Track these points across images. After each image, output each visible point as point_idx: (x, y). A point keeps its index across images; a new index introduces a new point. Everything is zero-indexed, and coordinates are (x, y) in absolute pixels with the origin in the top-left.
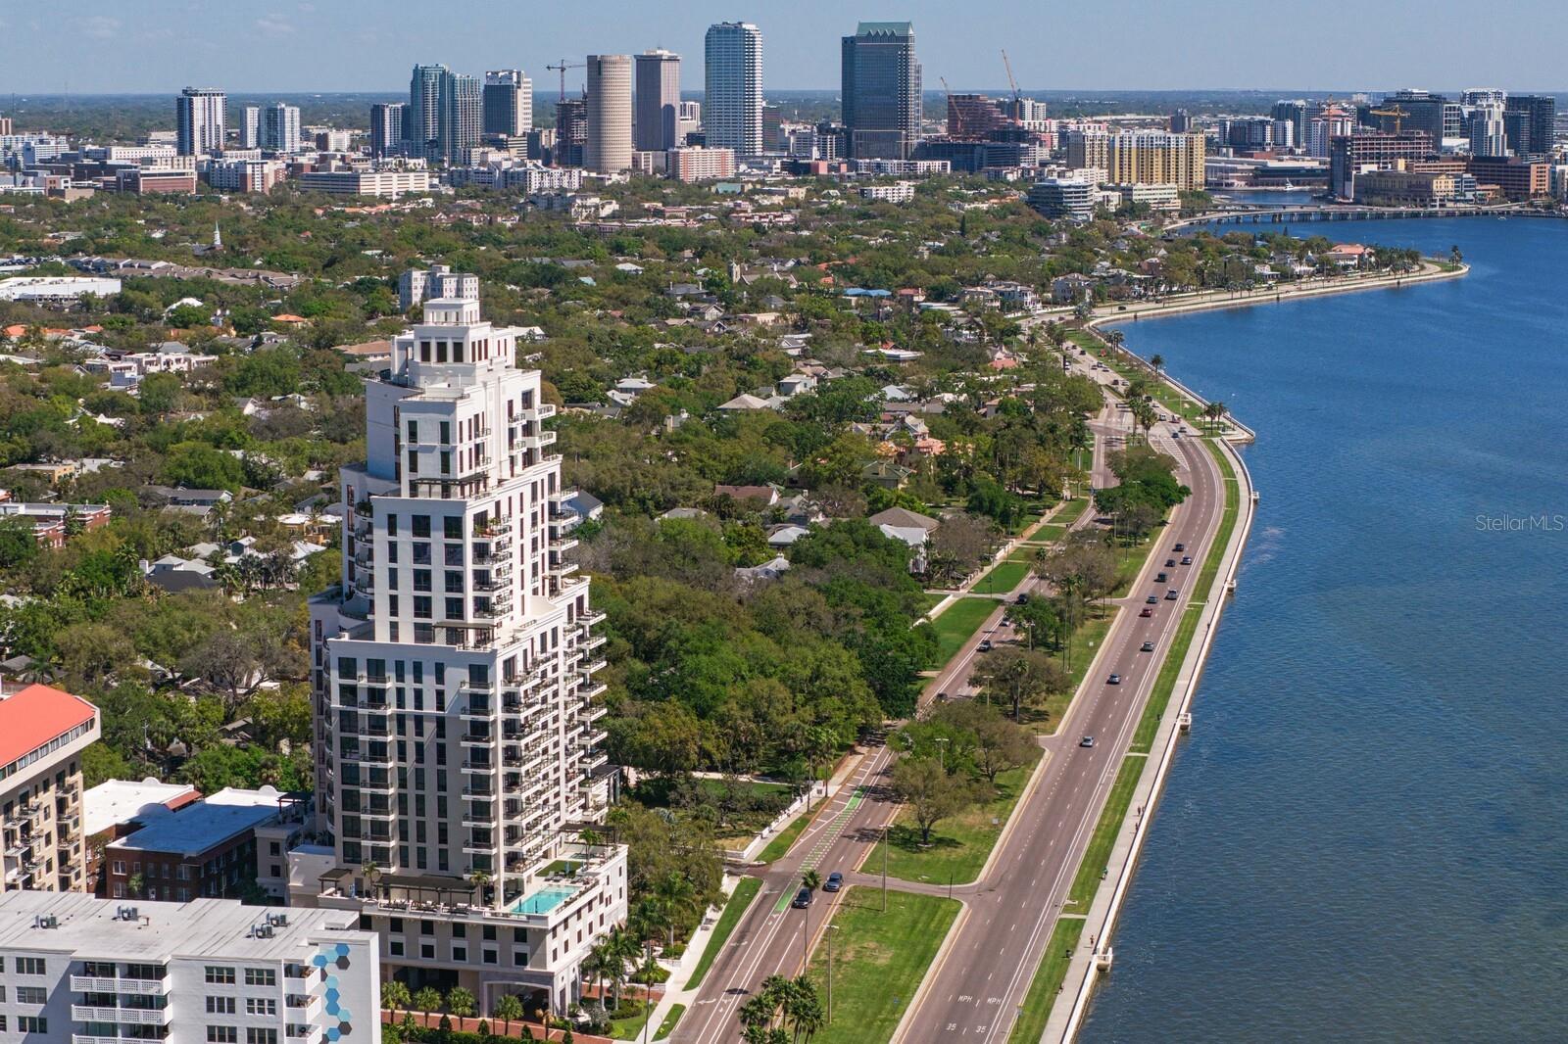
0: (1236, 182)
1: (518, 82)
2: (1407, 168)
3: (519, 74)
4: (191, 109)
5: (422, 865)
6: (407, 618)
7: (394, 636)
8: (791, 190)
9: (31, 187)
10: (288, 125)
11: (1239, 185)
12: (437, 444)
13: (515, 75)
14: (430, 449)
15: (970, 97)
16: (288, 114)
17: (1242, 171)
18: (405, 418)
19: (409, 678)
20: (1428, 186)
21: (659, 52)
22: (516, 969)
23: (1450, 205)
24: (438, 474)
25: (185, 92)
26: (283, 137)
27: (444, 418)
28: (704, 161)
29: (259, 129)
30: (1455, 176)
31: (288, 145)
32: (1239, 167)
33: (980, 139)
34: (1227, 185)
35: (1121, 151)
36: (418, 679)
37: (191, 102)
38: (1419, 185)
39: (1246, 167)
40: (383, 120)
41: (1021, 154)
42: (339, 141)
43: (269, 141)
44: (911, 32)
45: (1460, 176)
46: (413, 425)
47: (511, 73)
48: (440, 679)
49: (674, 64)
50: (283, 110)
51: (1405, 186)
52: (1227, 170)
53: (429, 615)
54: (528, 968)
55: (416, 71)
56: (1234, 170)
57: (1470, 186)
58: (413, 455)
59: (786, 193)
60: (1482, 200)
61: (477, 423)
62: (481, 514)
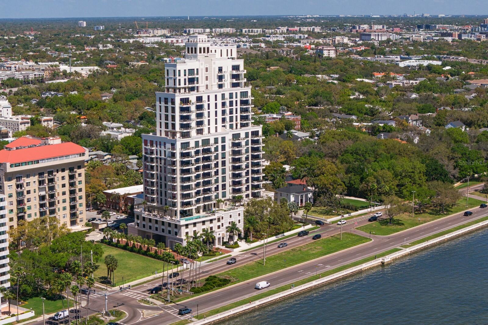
5: (161, 204)
6: (163, 129)
7: (161, 135)
9: (473, 38)
12: (173, 76)
14: (171, 78)
18: (166, 68)
19: (163, 147)
22: (175, 236)
24: (173, 86)
27: (174, 69)
36: (160, 147)
46: (168, 70)
48: (165, 147)
53: (168, 128)
54: (178, 237)
58: (168, 79)
61: (191, 71)
62: (185, 98)
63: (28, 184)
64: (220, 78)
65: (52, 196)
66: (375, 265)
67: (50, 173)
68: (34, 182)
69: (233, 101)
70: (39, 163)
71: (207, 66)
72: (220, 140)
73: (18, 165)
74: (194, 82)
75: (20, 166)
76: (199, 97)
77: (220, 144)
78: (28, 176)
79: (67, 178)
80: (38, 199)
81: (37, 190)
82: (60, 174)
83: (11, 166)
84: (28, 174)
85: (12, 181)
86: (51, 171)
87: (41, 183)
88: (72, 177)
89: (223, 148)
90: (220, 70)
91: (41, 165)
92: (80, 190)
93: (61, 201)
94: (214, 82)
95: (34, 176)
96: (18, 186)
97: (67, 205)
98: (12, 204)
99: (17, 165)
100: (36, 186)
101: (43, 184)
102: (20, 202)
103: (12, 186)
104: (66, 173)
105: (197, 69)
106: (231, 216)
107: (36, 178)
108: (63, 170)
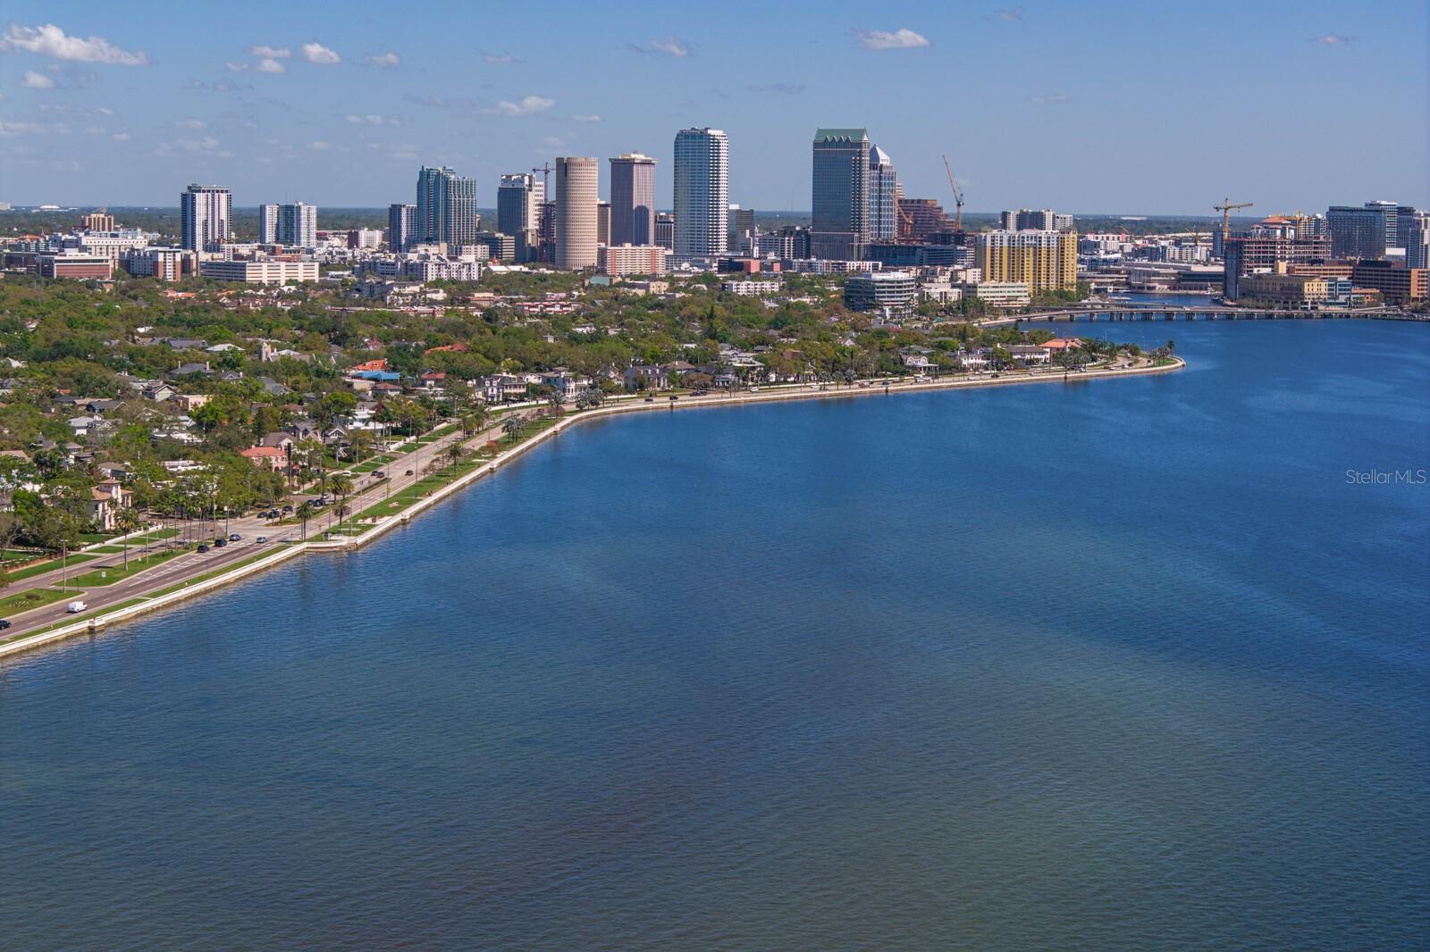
0: (1158, 286)
1: (530, 185)
2: (1288, 270)
3: (530, 177)
4: (194, 204)
8: (652, 284)
10: (304, 222)
11: (1161, 288)
13: (527, 179)
15: (919, 201)
16: (304, 212)
17: (1166, 275)
20: (1300, 289)
21: (633, 156)
23: (1321, 307)
25: (189, 188)
26: (299, 234)
28: (633, 258)
29: (278, 225)
30: (1330, 280)
31: (304, 240)
32: (1162, 271)
33: (921, 241)
34: (1149, 288)
35: (993, 250)
37: (194, 198)
38: (1290, 288)
39: (1172, 271)
40: (400, 219)
41: (958, 257)
42: (370, 239)
43: (286, 236)
44: (865, 138)
45: (1335, 279)
47: (523, 176)
49: (647, 167)
50: (299, 208)
51: (1278, 288)
52: (1149, 274)
55: (421, 173)
56: (1158, 274)
57: (1344, 288)
59: (647, 287)
60: (1358, 304)
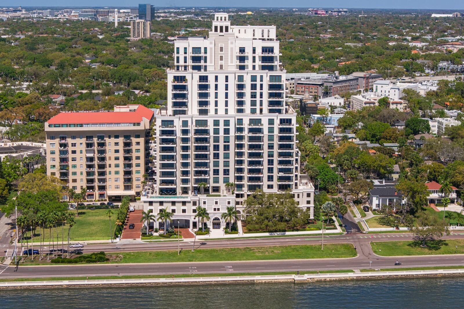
61: (196, 50)
62: (181, 76)
63: (74, 145)
64: (242, 59)
65: (103, 159)
66: (282, 281)
67: (101, 137)
68: (81, 144)
69: (256, 84)
70: (82, 126)
71: (222, 45)
72: (222, 123)
73: (58, 126)
74: (200, 60)
75: (60, 127)
76: (204, 76)
77: (222, 127)
78: (74, 138)
79: (121, 145)
80: (85, 160)
81: (84, 152)
82: (113, 140)
83: (50, 126)
84: (74, 135)
85: (55, 140)
86: (101, 135)
87: (89, 145)
88: (127, 144)
89: (227, 131)
90: (242, 50)
91: (85, 128)
92: (138, 158)
93: (113, 166)
94: (232, 62)
95: (81, 138)
96: (61, 145)
97: (121, 169)
98: (55, 161)
99: (56, 126)
100: (84, 147)
101: (91, 147)
102: (63, 160)
103: (54, 144)
104: (121, 140)
105: (206, 48)
106: (216, 203)
107: (84, 140)
108: (117, 137)
